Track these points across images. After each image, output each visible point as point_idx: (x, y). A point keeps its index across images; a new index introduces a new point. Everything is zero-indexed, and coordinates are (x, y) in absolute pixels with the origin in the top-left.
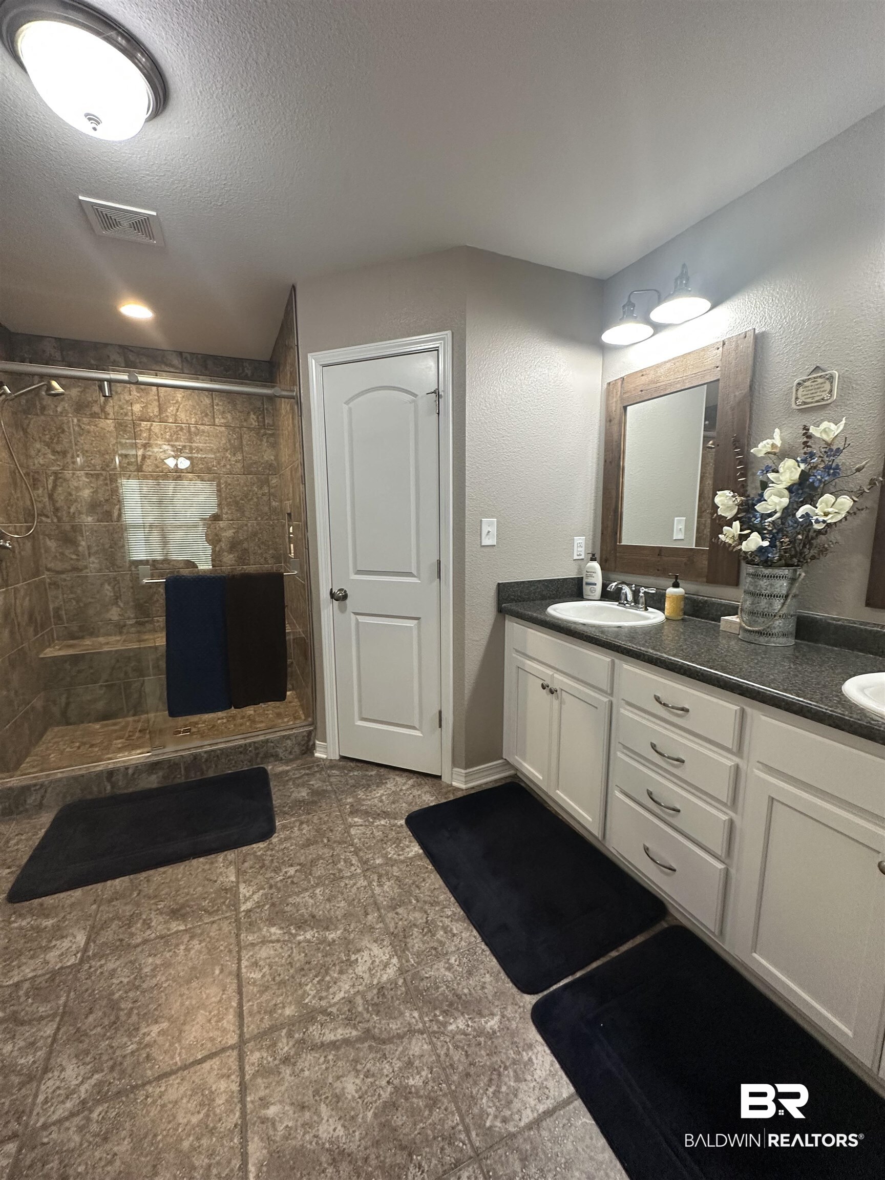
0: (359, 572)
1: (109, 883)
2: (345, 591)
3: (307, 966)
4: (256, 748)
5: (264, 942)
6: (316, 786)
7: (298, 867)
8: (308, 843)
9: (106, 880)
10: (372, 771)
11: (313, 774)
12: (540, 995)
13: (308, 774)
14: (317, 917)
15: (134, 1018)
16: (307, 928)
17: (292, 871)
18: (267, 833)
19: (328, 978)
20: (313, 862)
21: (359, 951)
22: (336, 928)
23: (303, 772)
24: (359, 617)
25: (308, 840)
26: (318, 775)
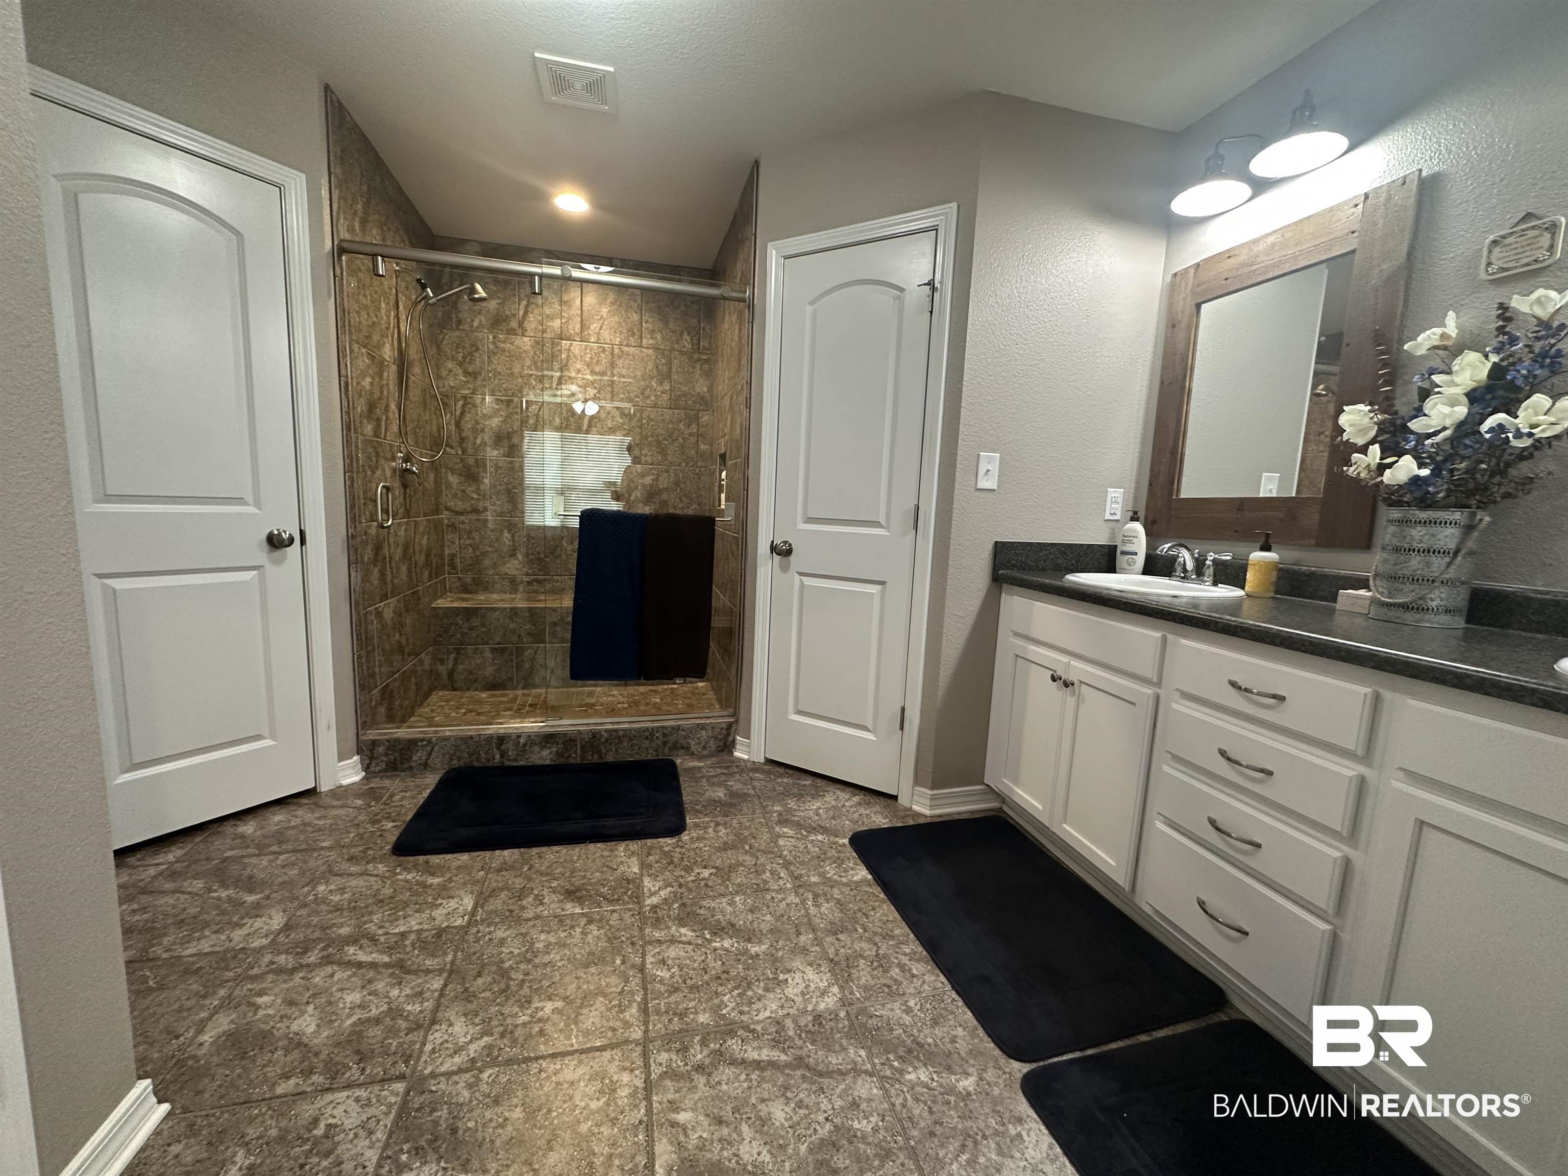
0: (810, 520)
1: (497, 852)
2: (790, 545)
3: (724, 976)
4: (665, 735)
5: (673, 941)
6: (735, 788)
7: (714, 871)
8: (726, 847)
9: (495, 850)
10: (806, 780)
11: (732, 775)
12: (1034, 1066)
13: (724, 774)
14: (737, 926)
15: (526, 991)
16: (725, 936)
17: (706, 873)
18: (677, 829)
19: (750, 993)
20: (732, 868)
21: (789, 971)
22: (760, 942)
23: (719, 771)
24: (804, 579)
25: (725, 843)
26: (737, 776)
